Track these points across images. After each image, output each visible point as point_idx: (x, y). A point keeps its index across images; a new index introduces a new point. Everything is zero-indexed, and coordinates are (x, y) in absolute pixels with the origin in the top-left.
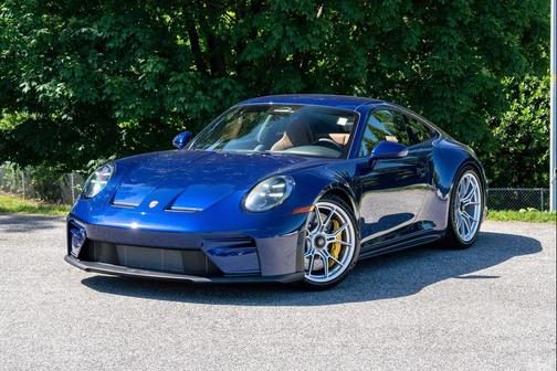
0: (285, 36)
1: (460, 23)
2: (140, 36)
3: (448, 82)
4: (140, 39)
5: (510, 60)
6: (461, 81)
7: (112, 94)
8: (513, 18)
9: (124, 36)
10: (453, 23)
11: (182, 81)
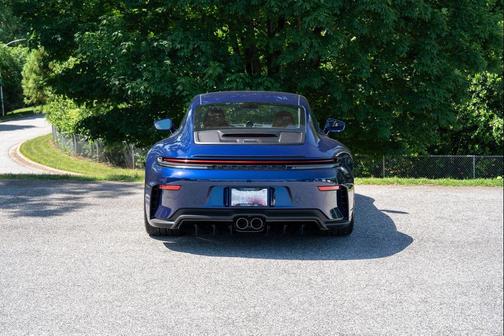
0: (311, 46)
1: (439, 36)
2: (203, 48)
3: (430, 79)
4: (204, 50)
5: (476, 63)
6: (438, 79)
7: (183, 90)
8: (477, 32)
9: (191, 47)
10: (434, 36)
11: (235, 80)
